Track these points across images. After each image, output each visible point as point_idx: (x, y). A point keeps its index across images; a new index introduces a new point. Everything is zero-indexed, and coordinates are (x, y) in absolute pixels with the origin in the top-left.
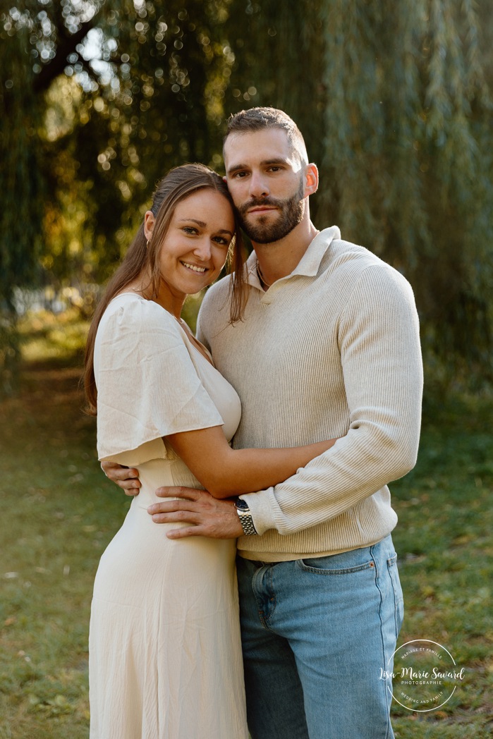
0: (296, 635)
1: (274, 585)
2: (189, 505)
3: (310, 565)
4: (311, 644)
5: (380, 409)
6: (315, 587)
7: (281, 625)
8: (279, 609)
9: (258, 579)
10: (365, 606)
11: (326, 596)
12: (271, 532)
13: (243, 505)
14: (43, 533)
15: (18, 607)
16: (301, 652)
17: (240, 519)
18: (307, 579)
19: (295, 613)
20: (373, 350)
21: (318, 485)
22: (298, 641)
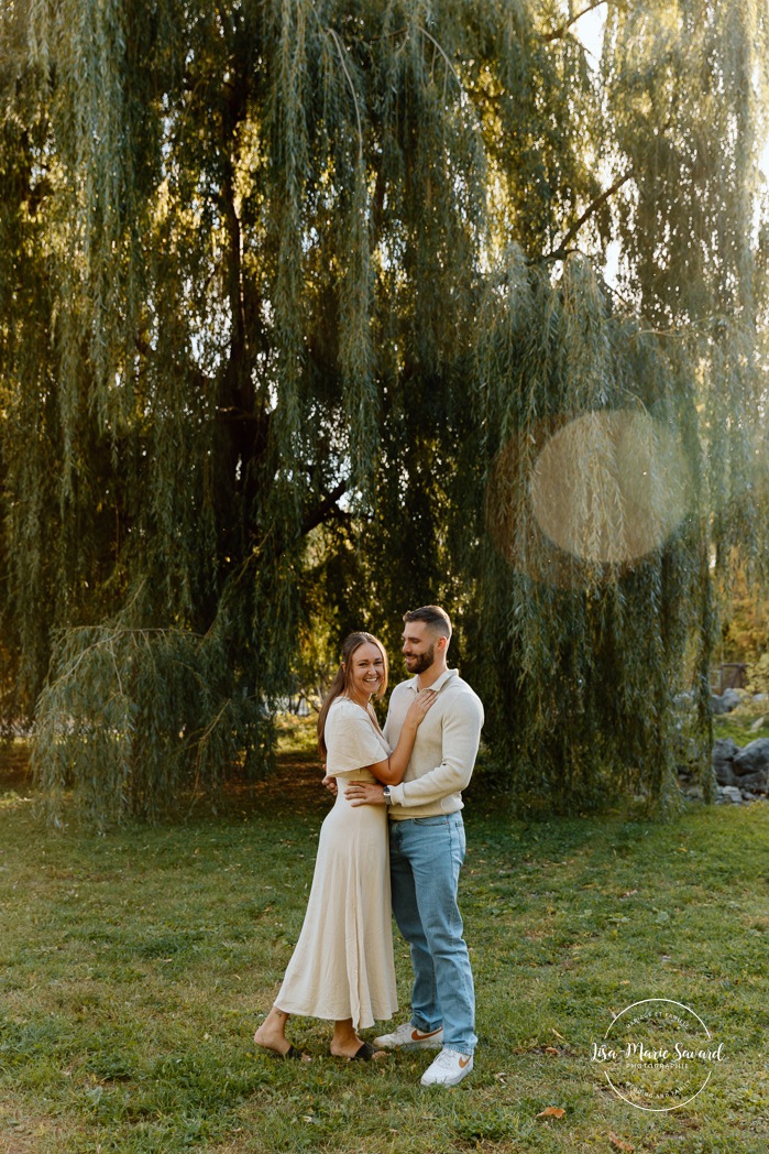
0: (411, 855)
1: (402, 830)
2: (362, 789)
3: (418, 821)
4: (418, 858)
5: (455, 759)
6: (419, 832)
7: (405, 850)
8: (404, 842)
9: (395, 827)
10: (442, 841)
11: (425, 836)
12: (399, 805)
13: (387, 790)
14: (288, 865)
15: (273, 903)
16: (414, 863)
17: (385, 797)
18: (416, 828)
19: (411, 844)
20: (457, 731)
21: (423, 787)
22: (412, 858)
